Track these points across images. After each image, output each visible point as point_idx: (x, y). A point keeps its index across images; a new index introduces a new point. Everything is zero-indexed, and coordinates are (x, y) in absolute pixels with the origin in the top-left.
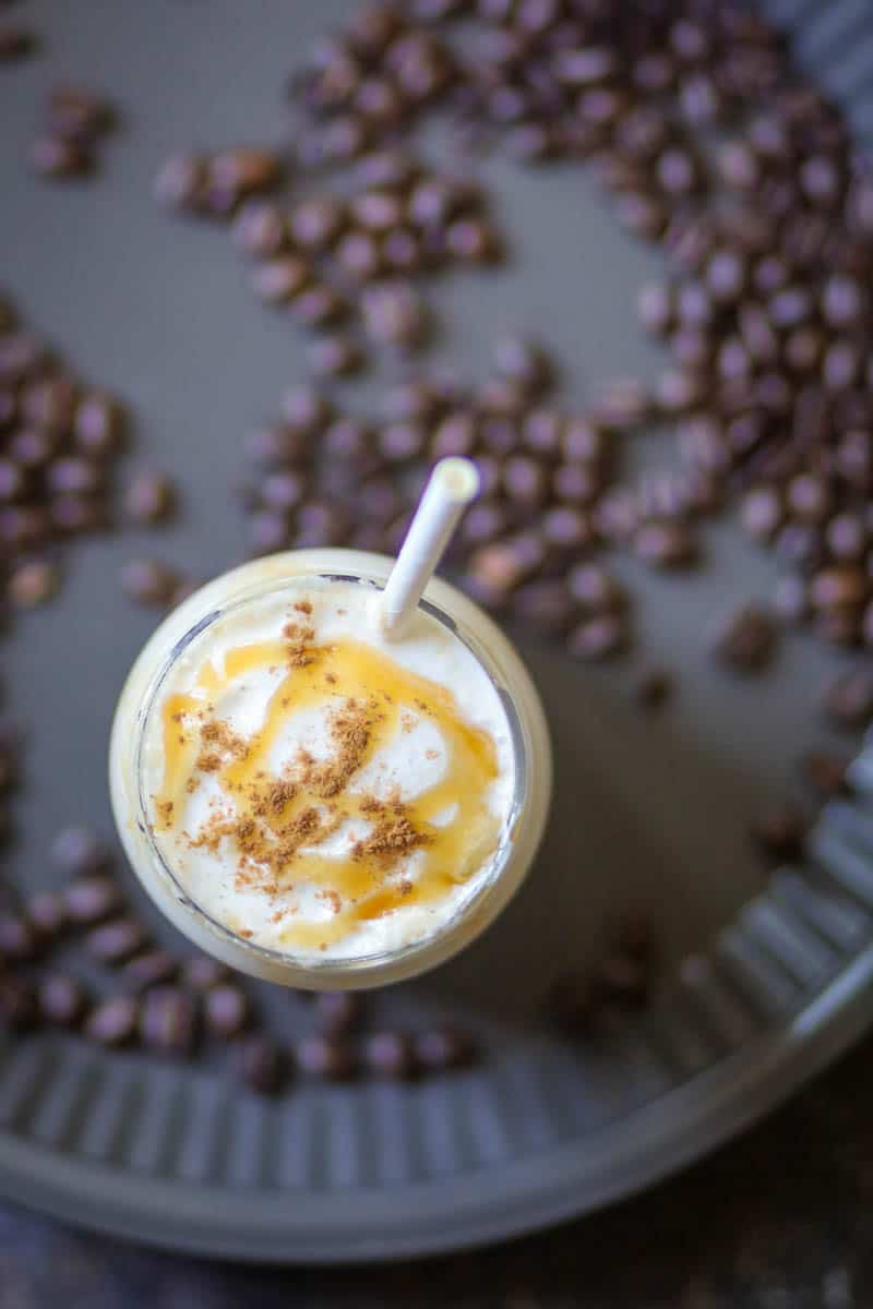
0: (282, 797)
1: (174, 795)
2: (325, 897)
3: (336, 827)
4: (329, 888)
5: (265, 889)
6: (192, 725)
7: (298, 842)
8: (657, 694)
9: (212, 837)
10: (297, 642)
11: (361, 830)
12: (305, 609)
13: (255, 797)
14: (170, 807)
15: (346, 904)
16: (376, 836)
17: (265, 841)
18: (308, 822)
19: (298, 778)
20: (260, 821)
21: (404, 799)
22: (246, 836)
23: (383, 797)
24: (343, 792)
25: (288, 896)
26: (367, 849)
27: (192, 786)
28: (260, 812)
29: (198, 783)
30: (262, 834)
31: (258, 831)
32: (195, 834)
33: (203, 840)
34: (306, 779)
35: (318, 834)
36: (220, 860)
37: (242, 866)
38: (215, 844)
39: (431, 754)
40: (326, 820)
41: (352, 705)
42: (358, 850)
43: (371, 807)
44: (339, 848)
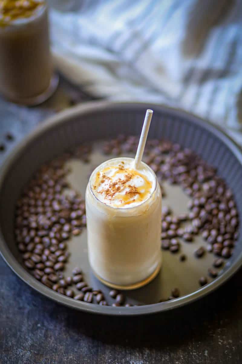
0: (114, 185)
1: (97, 185)
2: (120, 201)
3: (123, 190)
4: (120, 199)
5: (109, 199)
6: (101, 176)
7: (116, 192)
8: (183, 259)
9: (101, 192)
10: (121, 167)
11: (128, 190)
12: (123, 163)
13: (110, 185)
14: (95, 187)
15: (123, 202)
16: (130, 190)
17: (111, 192)
18: (118, 189)
19: (118, 181)
20: (110, 189)
21: (136, 186)
22: (107, 192)
23: (132, 185)
24: (125, 184)
25: (113, 201)
26: (128, 192)
27: (100, 185)
28: (110, 187)
29: (101, 185)
30: (110, 191)
31: (109, 190)
32: (98, 191)
33: (100, 192)
34: (119, 182)
35: (120, 190)
36: (102, 195)
37: (106, 196)
38: (102, 193)
39: (141, 181)
40: (122, 188)
41: (129, 174)
42: (126, 193)
43: (130, 186)
44: (124, 193)
